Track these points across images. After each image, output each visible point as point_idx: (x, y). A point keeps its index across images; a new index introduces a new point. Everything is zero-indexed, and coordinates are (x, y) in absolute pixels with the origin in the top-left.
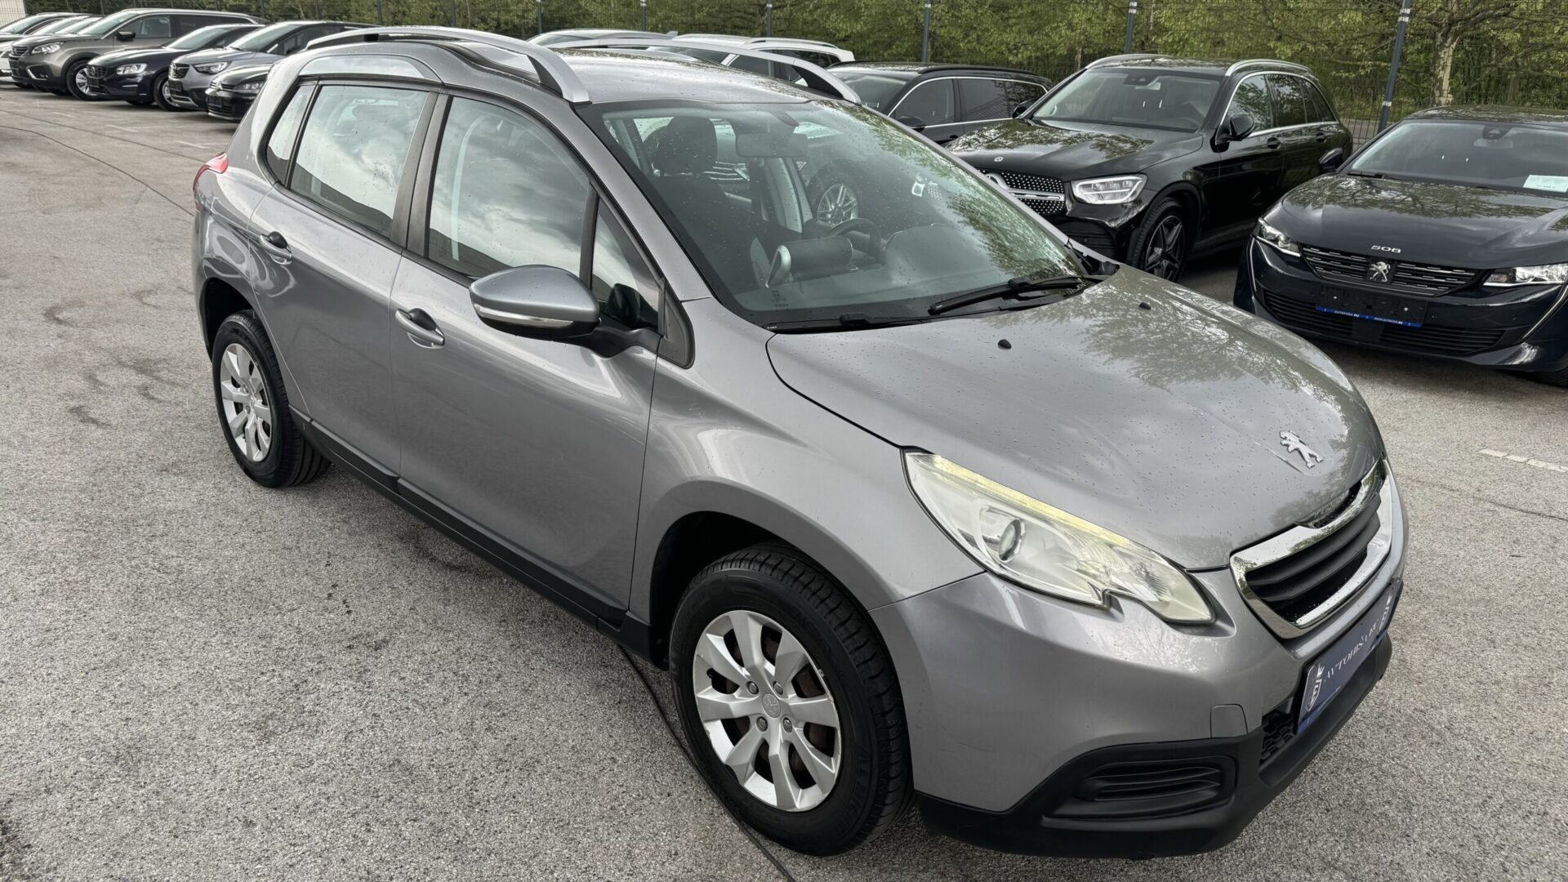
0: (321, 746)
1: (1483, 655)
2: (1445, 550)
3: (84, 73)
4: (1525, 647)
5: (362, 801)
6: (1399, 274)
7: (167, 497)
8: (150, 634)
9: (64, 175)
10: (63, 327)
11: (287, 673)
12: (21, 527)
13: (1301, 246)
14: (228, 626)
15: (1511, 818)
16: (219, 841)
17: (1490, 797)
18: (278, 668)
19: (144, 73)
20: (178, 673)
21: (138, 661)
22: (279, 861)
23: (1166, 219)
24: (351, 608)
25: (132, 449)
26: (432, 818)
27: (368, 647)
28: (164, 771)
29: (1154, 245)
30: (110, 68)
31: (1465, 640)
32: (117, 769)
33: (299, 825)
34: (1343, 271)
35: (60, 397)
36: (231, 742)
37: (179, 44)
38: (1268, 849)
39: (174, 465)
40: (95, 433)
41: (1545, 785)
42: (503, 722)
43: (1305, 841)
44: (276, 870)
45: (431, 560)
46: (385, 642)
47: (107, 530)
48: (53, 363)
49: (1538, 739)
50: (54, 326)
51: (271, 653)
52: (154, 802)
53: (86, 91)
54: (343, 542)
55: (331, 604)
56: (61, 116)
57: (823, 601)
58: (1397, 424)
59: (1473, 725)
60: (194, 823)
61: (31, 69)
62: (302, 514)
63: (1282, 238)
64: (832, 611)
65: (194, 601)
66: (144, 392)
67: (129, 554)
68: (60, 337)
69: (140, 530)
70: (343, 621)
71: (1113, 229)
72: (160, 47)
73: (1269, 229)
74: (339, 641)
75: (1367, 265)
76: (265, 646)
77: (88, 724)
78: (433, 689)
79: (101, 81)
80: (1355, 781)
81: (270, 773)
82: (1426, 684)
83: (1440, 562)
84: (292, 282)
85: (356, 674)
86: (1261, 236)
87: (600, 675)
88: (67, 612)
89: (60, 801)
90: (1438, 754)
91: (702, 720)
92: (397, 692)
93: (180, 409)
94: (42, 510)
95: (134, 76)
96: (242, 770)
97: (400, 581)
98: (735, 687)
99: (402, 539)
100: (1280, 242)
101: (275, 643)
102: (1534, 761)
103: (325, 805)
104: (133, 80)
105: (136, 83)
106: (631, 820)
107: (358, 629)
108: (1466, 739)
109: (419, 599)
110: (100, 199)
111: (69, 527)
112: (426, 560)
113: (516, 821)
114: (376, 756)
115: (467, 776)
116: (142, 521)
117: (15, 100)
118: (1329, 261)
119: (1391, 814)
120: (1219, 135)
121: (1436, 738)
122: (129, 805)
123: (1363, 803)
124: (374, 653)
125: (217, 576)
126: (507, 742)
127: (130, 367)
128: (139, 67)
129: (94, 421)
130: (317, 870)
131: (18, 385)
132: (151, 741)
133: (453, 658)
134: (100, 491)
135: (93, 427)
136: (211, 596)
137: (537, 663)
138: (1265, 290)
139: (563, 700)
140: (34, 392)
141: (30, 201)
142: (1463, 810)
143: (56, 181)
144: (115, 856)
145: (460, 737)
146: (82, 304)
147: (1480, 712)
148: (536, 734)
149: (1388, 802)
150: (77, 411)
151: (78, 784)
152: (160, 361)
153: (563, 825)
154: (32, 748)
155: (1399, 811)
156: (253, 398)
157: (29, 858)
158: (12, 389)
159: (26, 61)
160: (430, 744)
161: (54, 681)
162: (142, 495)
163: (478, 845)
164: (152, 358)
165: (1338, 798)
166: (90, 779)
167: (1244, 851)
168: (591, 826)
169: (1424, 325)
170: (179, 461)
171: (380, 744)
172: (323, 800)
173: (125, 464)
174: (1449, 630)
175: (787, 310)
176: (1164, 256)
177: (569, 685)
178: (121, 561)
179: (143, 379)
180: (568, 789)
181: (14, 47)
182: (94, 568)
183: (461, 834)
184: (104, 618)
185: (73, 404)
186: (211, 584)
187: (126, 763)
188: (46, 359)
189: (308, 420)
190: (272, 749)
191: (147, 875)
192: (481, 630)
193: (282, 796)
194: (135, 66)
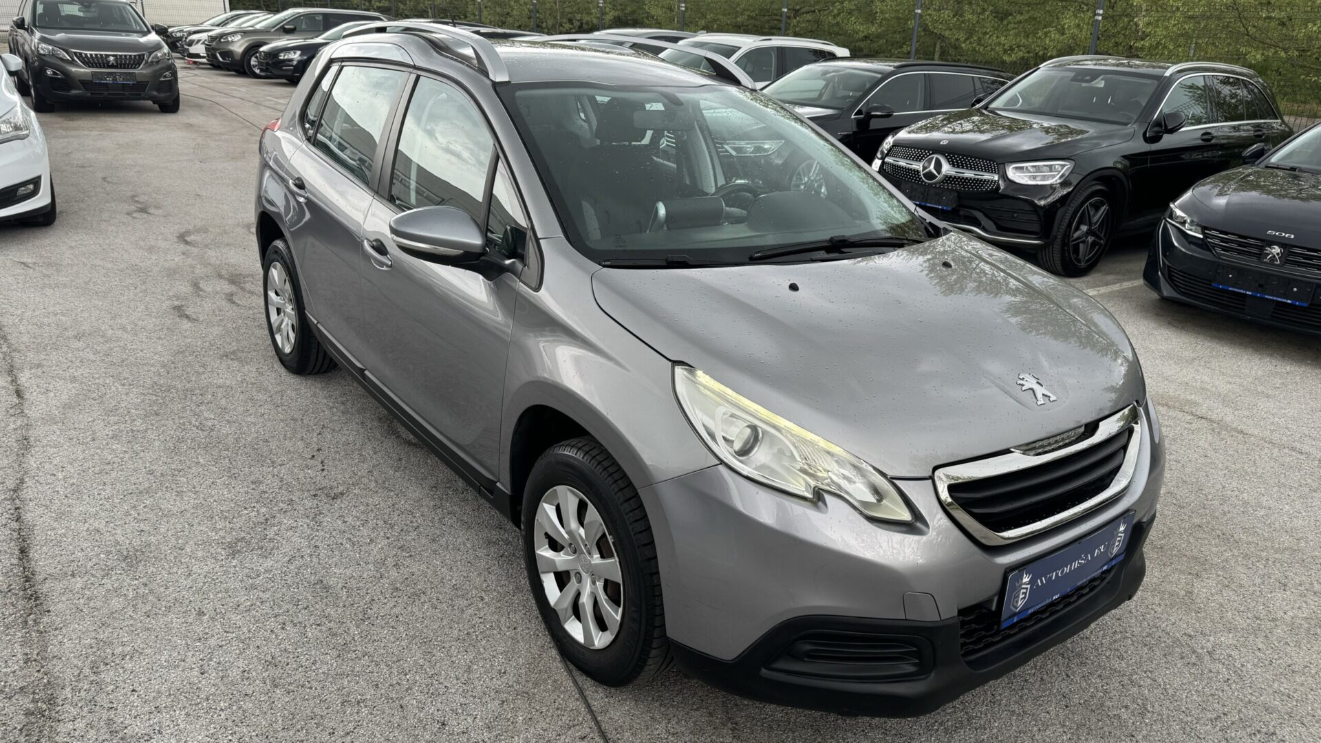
0: (270, 564)
1: (1269, 596)
2: (1272, 503)
3: (257, 57)
4: (1315, 593)
5: (285, 607)
6: (1292, 258)
7: (221, 375)
8: (176, 473)
9: (223, 134)
10: (188, 247)
11: (263, 510)
12: (113, 389)
13: (1204, 229)
14: (233, 472)
15: (1238, 734)
16: (176, 623)
17: (1225, 714)
18: (257, 506)
19: (299, 58)
20: (189, 501)
21: (162, 491)
22: (213, 642)
23: (1093, 200)
24: (325, 467)
25: (207, 339)
26: (332, 624)
27: (328, 497)
28: (155, 570)
29: (1080, 223)
30: (274, 54)
31: (1258, 581)
32: (123, 565)
33: (236, 618)
34: (1239, 252)
35: (170, 298)
36: (207, 554)
37: (329, 36)
38: (999, 731)
39: (234, 352)
40: (186, 325)
41: (1283, 711)
42: (408, 561)
43: (1035, 729)
44: (210, 648)
45: (397, 437)
46: (342, 494)
47: (171, 395)
48: (172, 273)
49: (1293, 672)
50: (182, 246)
51: (256, 493)
52: (141, 591)
53: (257, 71)
54: (336, 418)
55: (311, 463)
56: (236, 90)
57: (616, 481)
58: (1270, 392)
59: (1235, 653)
60: (164, 609)
61: (220, 53)
62: (314, 395)
63: (1189, 221)
64: (621, 490)
65: (215, 452)
66: (230, 298)
67: (181, 415)
68: (183, 254)
69: (194, 398)
70: (316, 476)
71: (1040, 207)
72: (312, 38)
73: (1179, 213)
74: (308, 491)
75: (1262, 248)
76: (254, 489)
77: (114, 532)
78: (365, 531)
79: (267, 64)
80: (1102, 686)
81: (227, 579)
82: (1203, 614)
83: (1262, 513)
84: (308, 216)
85: (312, 516)
86: (1171, 217)
87: (494, 535)
88: (125, 452)
89: (78, 583)
90: (1190, 674)
91: (540, 571)
92: (338, 531)
93: (251, 312)
94: (132, 378)
95: (291, 60)
96: (208, 575)
97: (368, 450)
98: (562, 548)
99: (380, 419)
100: (1187, 225)
101: (262, 488)
102: (1282, 689)
103: (259, 607)
104: (290, 63)
105: (292, 66)
106: (479, 644)
107: (325, 483)
108: (1223, 664)
109: (377, 465)
110: (244, 153)
111: (146, 392)
112: (393, 437)
113: (392, 634)
114: (307, 576)
115: (368, 598)
116: (198, 391)
117: (206, 77)
118: (1227, 243)
119: (1125, 716)
120: (1151, 128)
121: (1194, 659)
122: (124, 591)
123: (1102, 705)
124: (331, 502)
125: (237, 436)
126: (406, 576)
127: (225, 279)
128: (295, 53)
129: (187, 317)
130: (237, 652)
131: (144, 287)
132: (153, 548)
133: (387, 511)
134: (175, 368)
135: (185, 321)
136: (228, 450)
137: (449, 521)
138: (1169, 267)
139: (459, 550)
140: (153, 293)
141: (194, 152)
142: (1195, 722)
143: (217, 138)
144: (103, 625)
145: (372, 569)
146: (206, 231)
147: (1247, 643)
148: (430, 572)
149: (1126, 707)
150: (178, 309)
151: (94, 572)
152: (248, 276)
153: (426, 641)
154: (71, 544)
155: (1134, 715)
156: (287, 305)
157: (46, 619)
158: (138, 290)
159: (217, 47)
160: (348, 572)
161: (101, 499)
162: (203, 373)
163: (359, 648)
164: (244, 273)
165: (1080, 699)
166: (104, 570)
167: (976, 729)
168: (447, 645)
169: (1310, 304)
170: (238, 350)
171: (313, 568)
172: (258, 603)
173: (199, 349)
174: (1246, 571)
175: (624, 251)
176: (1089, 232)
177: (468, 539)
178: (173, 419)
179: (233, 288)
180: (439, 615)
181: (209, 36)
182: (153, 422)
183: (349, 639)
184: (148, 458)
185: (176, 303)
186: (230, 440)
187: (132, 561)
188: (169, 269)
189: (315, 322)
190: (234, 562)
191: (120, 641)
192: (415, 492)
193: (230, 597)
194: (292, 52)
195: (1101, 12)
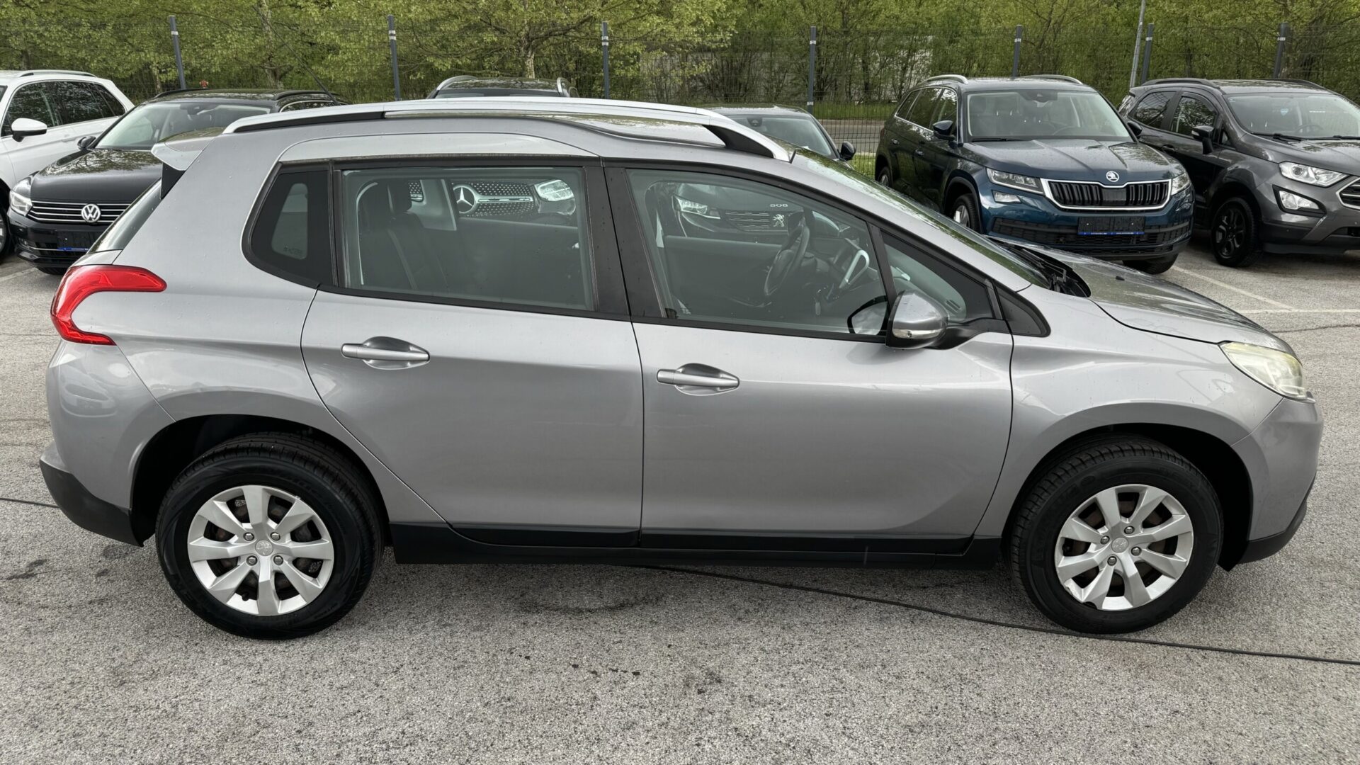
24: (631, 671)
27: (712, 684)
45: (591, 612)
46: (712, 674)
55: (608, 677)
70: (650, 681)
74: (684, 694)
85: (751, 703)
99: (527, 611)
107: (673, 679)
109: (656, 638)
112: (587, 614)
124: (725, 685)
195: (394, 32)
